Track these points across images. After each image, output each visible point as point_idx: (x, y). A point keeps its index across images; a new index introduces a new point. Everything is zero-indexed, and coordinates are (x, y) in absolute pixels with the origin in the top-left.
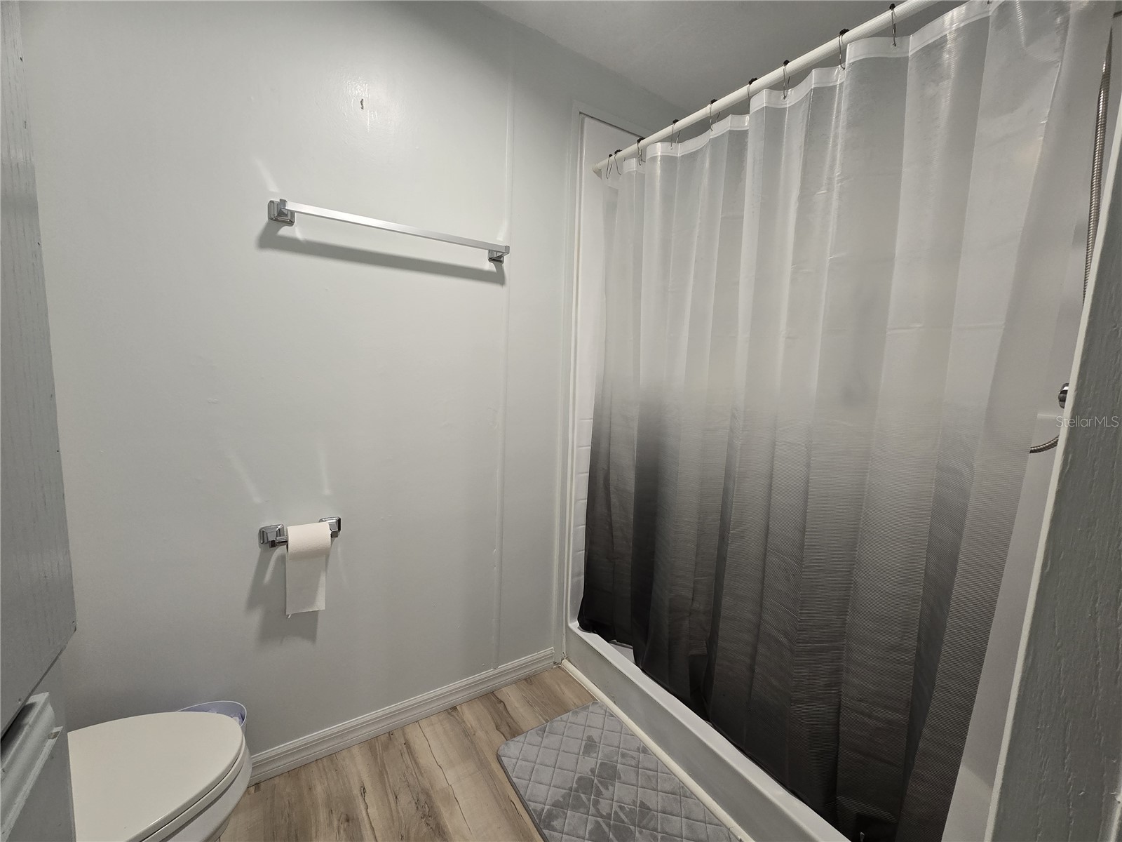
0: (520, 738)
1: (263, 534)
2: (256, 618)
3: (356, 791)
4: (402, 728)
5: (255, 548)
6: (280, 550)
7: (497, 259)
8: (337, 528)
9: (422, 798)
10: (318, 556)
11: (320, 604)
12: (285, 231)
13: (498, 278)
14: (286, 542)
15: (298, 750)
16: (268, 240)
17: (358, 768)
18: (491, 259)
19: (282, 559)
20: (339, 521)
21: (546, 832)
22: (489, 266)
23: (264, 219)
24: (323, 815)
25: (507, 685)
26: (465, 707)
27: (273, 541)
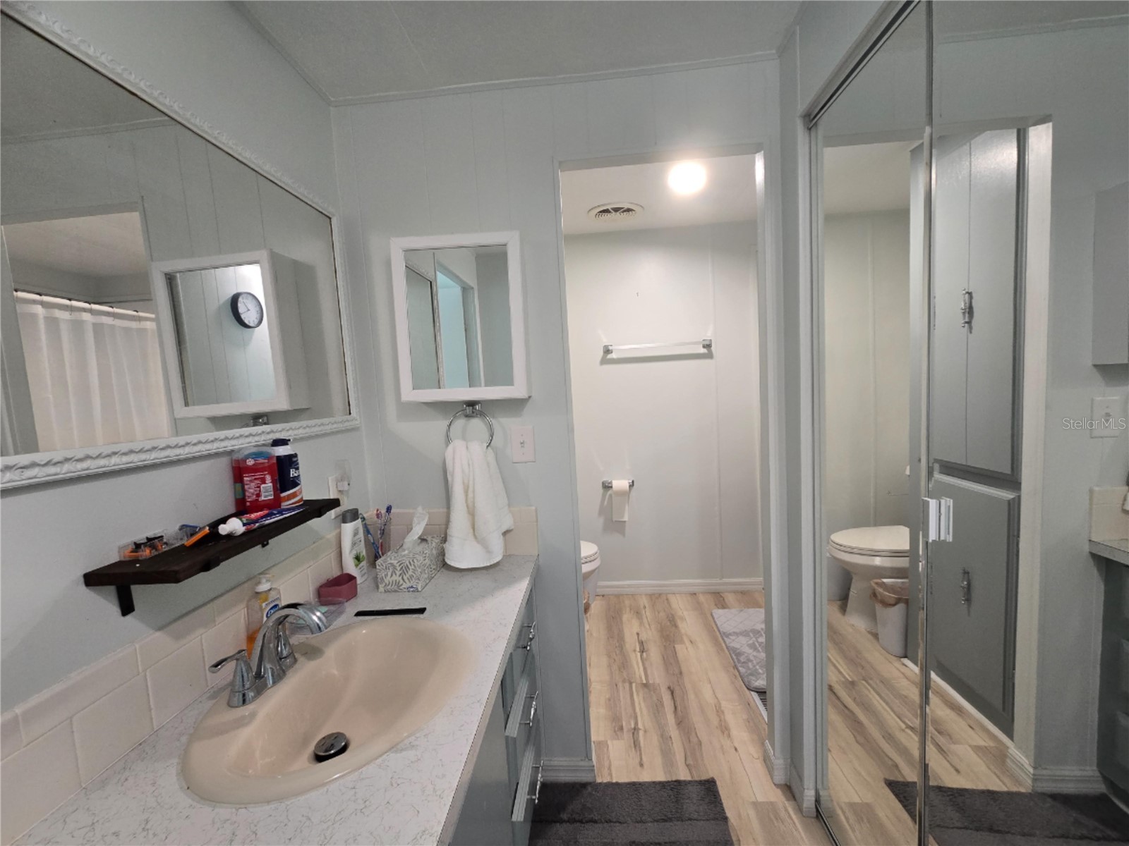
0: (726, 610)
1: (603, 483)
2: (601, 521)
3: (642, 607)
4: (667, 594)
5: (601, 490)
6: (610, 492)
7: (708, 346)
8: (632, 485)
9: (670, 616)
10: (625, 495)
11: (626, 518)
12: (609, 356)
13: (709, 356)
14: (611, 487)
15: (622, 587)
16: (604, 361)
17: (644, 601)
18: (704, 347)
19: (611, 496)
20: (633, 482)
21: (725, 638)
22: (704, 351)
23: (601, 353)
24: (628, 609)
25: (730, 592)
26: (701, 595)
27: (607, 487)
